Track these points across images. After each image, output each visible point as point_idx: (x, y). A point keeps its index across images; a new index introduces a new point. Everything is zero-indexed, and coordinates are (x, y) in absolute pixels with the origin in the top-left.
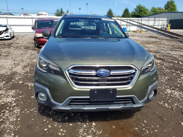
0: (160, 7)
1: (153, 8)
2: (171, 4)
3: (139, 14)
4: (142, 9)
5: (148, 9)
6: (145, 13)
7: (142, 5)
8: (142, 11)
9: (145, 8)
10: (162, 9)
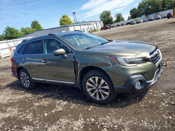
0: (28, 27)
1: (22, 29)
2: (36, 24)
3: (11, 36)
4: (13, 31)
5: (18, 30)
6: (17, 34)
7: (10, 27)
8: (13, 32)
9: (14, 29)
10: (30, 29)
